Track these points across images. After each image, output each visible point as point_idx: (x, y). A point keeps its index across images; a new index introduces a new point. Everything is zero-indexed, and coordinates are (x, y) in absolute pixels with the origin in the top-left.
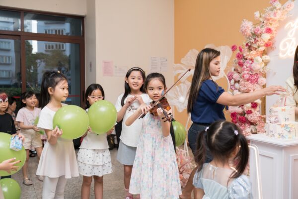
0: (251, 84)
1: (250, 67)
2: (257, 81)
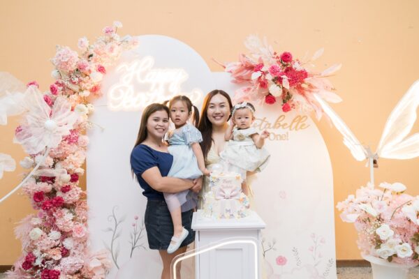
0: (69, 145)
2: (77, 141)
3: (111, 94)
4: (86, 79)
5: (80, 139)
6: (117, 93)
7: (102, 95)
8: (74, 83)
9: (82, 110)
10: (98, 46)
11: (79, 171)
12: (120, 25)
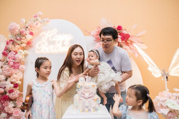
0: (14, 70)
1: (14, 57)
2: (18, 68)
3: (37, 46)
4: (23, 38)
5: (20, 67)
6: (40, 46)
7: (33, 46)
8: (18, 40)
9: (21, 53)
10: (30, 22)
11: (19, 82)
12: (41, 13)
